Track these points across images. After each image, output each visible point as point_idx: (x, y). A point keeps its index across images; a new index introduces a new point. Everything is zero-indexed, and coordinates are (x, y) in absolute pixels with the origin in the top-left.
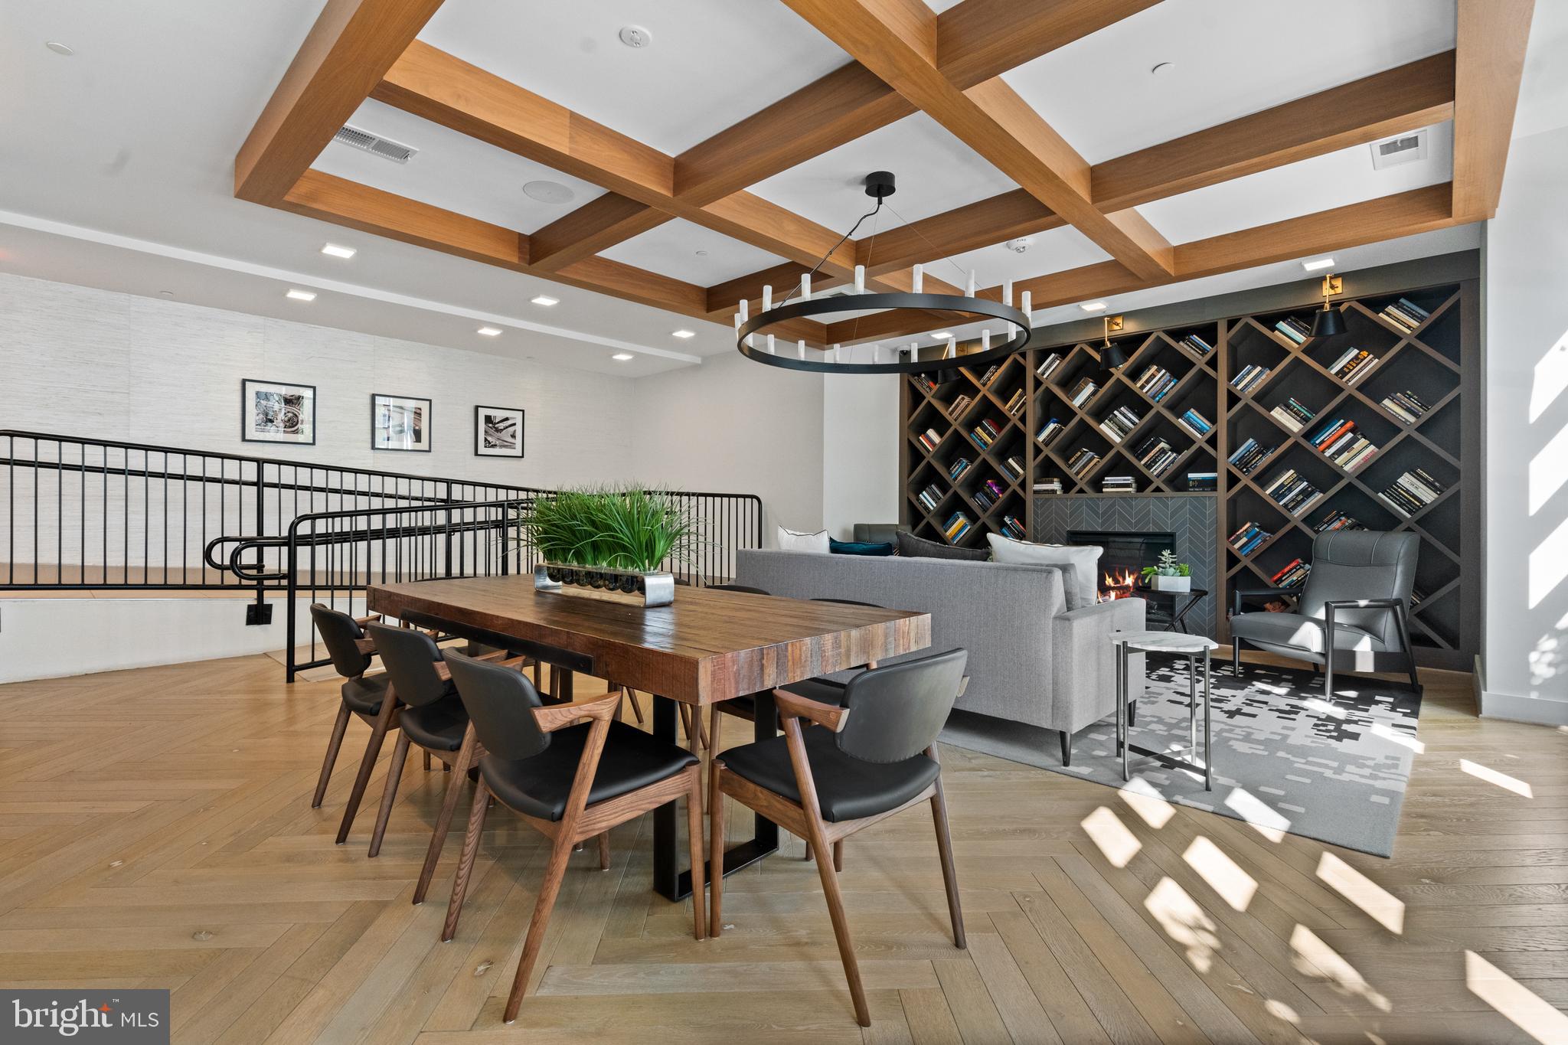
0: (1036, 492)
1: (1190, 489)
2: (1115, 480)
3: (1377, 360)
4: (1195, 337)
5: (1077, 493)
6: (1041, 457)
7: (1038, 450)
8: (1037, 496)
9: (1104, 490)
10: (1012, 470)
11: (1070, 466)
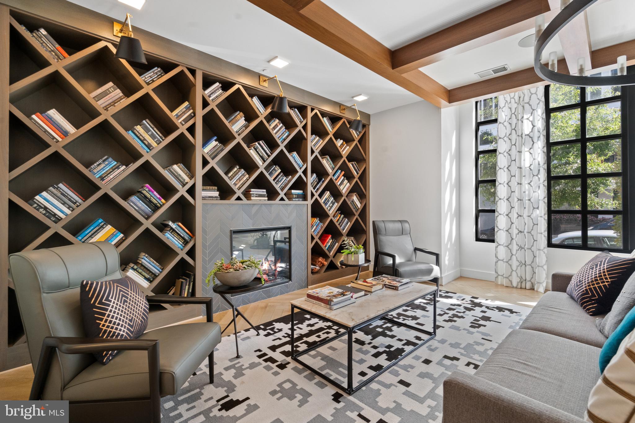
0: (204, 198)
1: (294, 200)
2: (257, 192)
3: (348, 147)
4: (296, 110)
5: (236, 200)
6: (208, 168)
7: (205, 162)
8: (205, 202)
9: (252, 198)
10: (177, 177)
11: (231, 178)
